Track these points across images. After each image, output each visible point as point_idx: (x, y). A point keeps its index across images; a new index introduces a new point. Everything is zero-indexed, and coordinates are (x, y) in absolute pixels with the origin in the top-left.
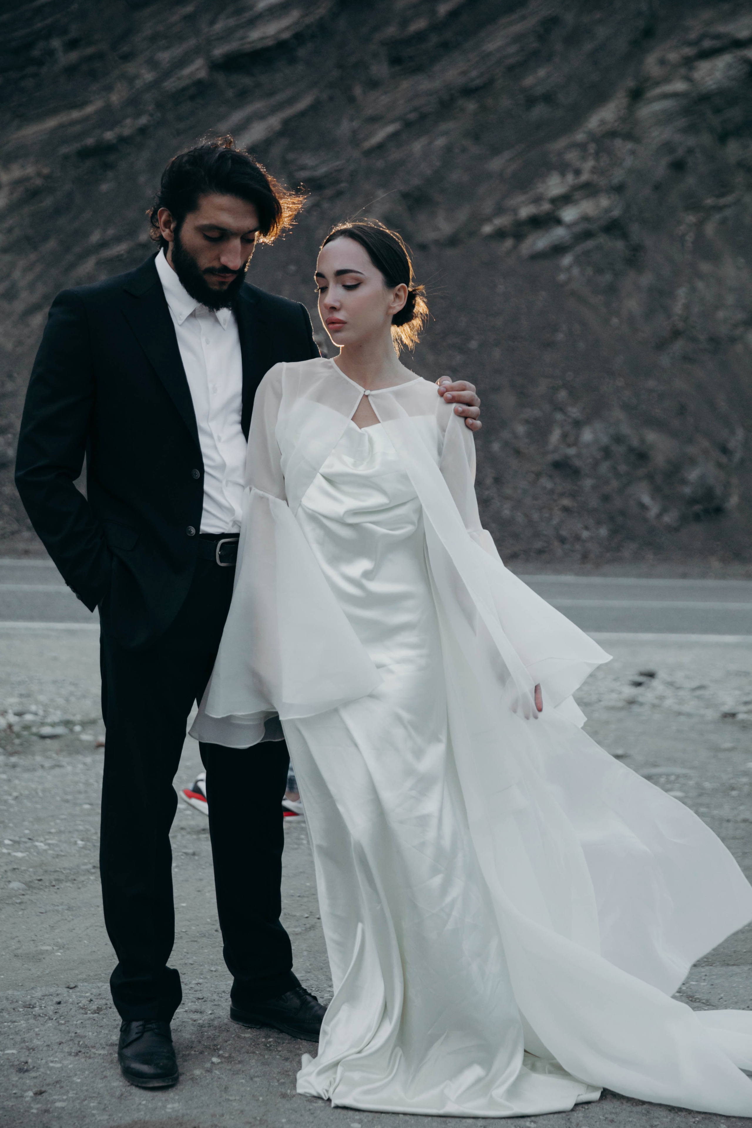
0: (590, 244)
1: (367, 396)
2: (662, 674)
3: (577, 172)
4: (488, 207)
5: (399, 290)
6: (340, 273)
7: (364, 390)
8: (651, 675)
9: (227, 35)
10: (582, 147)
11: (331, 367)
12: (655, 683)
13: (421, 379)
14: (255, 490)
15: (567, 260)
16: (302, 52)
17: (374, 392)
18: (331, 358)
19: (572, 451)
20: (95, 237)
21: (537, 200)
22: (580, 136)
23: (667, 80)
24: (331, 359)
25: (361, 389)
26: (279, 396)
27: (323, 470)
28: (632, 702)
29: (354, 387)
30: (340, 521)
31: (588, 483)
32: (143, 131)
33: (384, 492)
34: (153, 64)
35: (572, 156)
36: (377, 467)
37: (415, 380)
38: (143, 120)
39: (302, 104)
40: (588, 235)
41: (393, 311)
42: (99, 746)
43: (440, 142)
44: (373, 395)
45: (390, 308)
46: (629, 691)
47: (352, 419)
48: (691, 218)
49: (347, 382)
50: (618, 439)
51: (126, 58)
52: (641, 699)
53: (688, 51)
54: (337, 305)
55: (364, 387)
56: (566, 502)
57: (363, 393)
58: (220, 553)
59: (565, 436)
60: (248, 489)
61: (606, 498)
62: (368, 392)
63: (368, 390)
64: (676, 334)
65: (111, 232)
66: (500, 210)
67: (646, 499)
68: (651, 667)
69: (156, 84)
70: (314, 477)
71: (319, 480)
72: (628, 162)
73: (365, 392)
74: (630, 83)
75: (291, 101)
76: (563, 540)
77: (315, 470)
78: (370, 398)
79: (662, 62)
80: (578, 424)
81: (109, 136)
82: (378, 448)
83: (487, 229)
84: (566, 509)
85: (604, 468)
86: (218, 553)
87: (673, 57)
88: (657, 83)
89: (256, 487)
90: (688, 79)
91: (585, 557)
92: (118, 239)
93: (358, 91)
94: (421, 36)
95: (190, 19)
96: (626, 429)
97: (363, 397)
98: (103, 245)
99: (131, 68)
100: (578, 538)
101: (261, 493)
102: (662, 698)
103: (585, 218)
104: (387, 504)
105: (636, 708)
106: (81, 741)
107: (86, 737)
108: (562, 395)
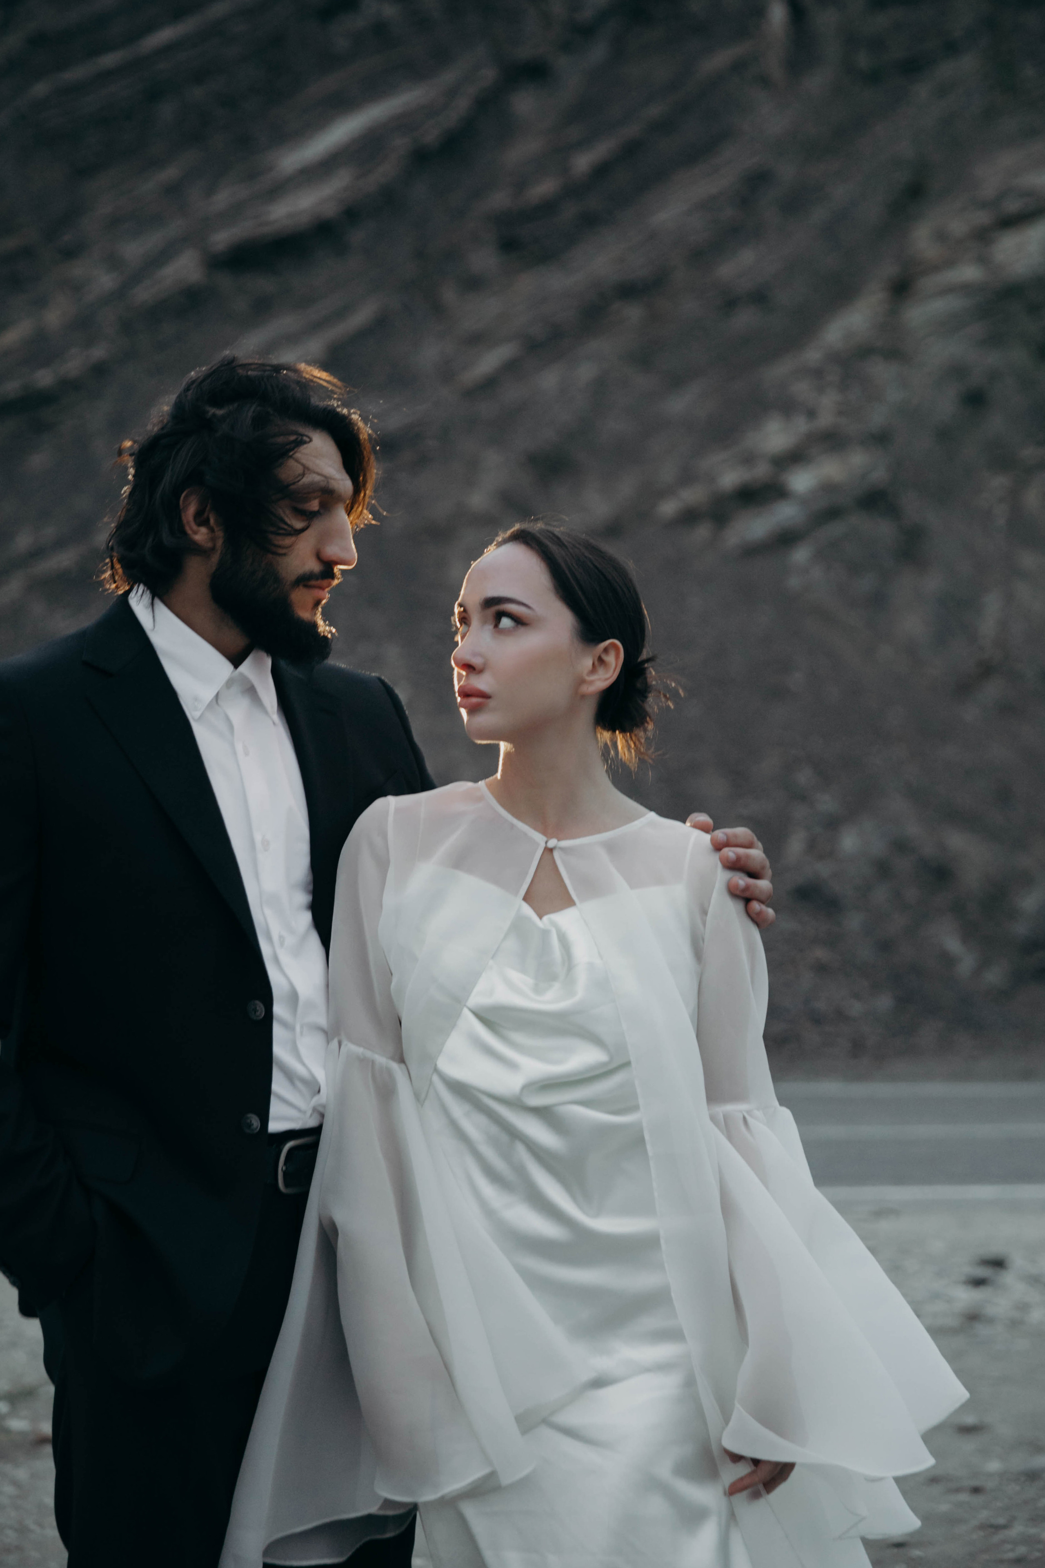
0: (835, 529)
1: (551, 850)
2: (1018, 1262)
3: (811, 414)
4: (667, 473)
5: (606, 650)
6: (490, 602)
7: (545, 839)
8: (998, 1264)
9: (235, 212)
10: (817, 373)
11: (481, 799)
12: (1008, 1278)
13: (652, 815)
14: (349, 1047)
15: (801, 555)
16: (357, 236)
17: (565, 843)
18: (481, 779)
19: (824, 869)
20: (23, 541)
21: (749, 459)
22: (813, 355)
23: (950, 263)
24: (480, 782)
25: (539, 839)
26: (383, 865)
27: (478, 998)
28: (973, 1317)
29: (525, 834)
30: (515, 1103)
31: (854, 922)
32: (100, 370)
33: (597, 1041)
34: (113, 262)
35: (802, 389)
36: (580, 992)
37: (642, 819)
38: (99, 353)
39: (361, 317)
40: (832, 513)
41: (588, 688)
42: (41, 1441)
43: (586, 372)
44: (561, 849)
45: (582, 681)
46: (965, 1297)
47: (525, 899)
48: (999, 482)
49: (512, 826)
50: (901, 846)
51: (70, 253)
52: (990, 1310)
53: (982, 218)
54: (476, 661)
55: (544, 833)
56: (820, 953)
57: (543, 845)
58: (284, 1168)
59: (812, 846)
60: (335, 1043)
61: (885, 946)
62: (552, 843)
63: (552, 838)
64: (986, 670)
65: (50, 532)
66: (687, 477)
67: (953, 944)
68: (995, 1250)
69: (120, 294)
70: (459, 1015)
71: (469, 1021)
72: (894, 395)
73: (546, 843)
74: (889, 270)
75: (341, 313)
76: (817, 1019)
77: (459, 1000)
78: (556, 854)
79: (941, 236)
80: (833, 824)
81: (44, 378)
82: (582, 952)
83: (669, 508)
84: (821, 969)
85: (881, 895)
86: (282, 1169)
87: (958, 227)
88: (936, 268)
89: (350, 1040)
90: (983, 260)
91: (857, 1048)
92: (60, 544)
93: (449, 295)
94: (548, 207)
95: (173, 190)
96: (913, 829)
97: (543, 852)
98: (37, 553)
99: (78, 270)
100: (841, 1016)
101: (359, 1050)
102: (1024, 1307)
103: (828, 488)
104: (604, 1064)
105: (982, 1330)
106: (7, 1431)
107: (18, 1424)
108: (804, 777)
